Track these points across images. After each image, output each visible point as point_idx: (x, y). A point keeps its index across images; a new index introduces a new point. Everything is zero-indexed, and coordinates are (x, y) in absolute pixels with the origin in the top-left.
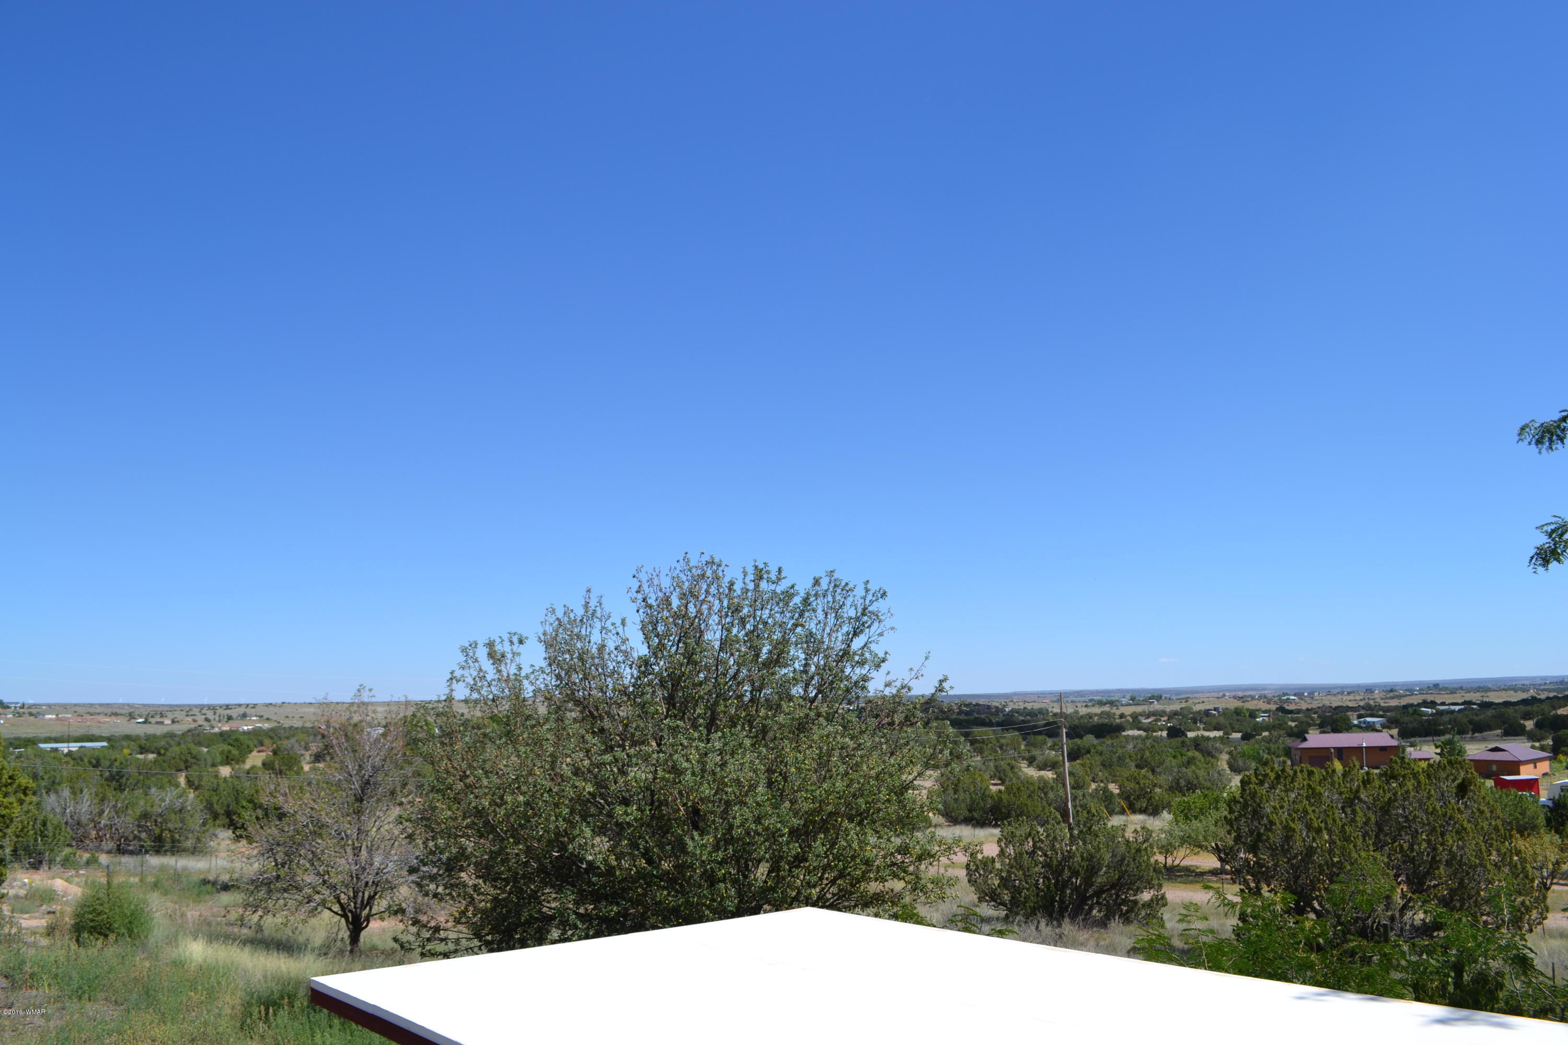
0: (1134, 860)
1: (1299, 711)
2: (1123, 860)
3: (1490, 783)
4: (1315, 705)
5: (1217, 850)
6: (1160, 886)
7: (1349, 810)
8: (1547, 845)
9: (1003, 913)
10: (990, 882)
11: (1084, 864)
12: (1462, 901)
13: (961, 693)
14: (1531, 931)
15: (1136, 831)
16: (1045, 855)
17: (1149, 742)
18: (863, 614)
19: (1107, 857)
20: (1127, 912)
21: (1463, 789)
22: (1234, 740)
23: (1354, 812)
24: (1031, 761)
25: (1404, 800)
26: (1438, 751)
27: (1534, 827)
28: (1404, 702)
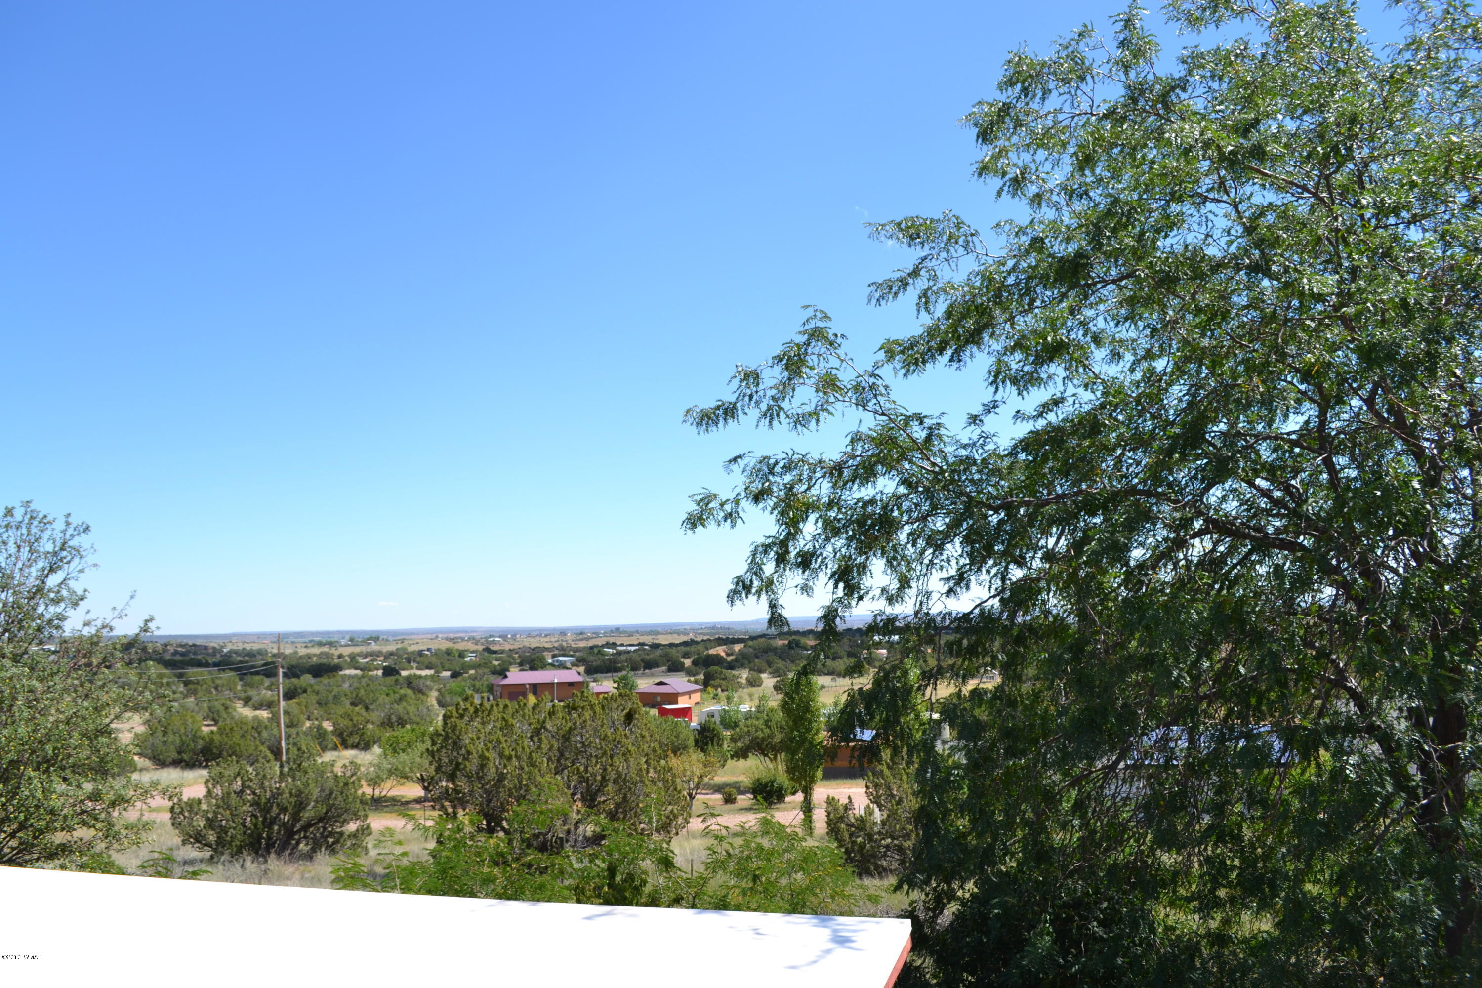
0: (342, 793)
1: (502, 652)
2: (331, 793)
3: (654, 712)
4: (516, 646)
5: (422, 779)
6: (366, 816)
7: (536, 739)
8: (693, 762)
9: (207, 854)
10: (195, 823)
11: (293, 800)
12: (625, 812)
13: (167, 633)
14: (677, 834)
15: (344, 766)
16: (254, 793)
17: (364, 681)
18: (62, 549)
19: (316, 793)
20: (334, 843)
21: (630, 717)
22: (444, 678)
23: (540, 740)
24: (247, 701)
25: (582, 728)
26: (616, 685)
27: (685, 748)
28: (591, 643)
